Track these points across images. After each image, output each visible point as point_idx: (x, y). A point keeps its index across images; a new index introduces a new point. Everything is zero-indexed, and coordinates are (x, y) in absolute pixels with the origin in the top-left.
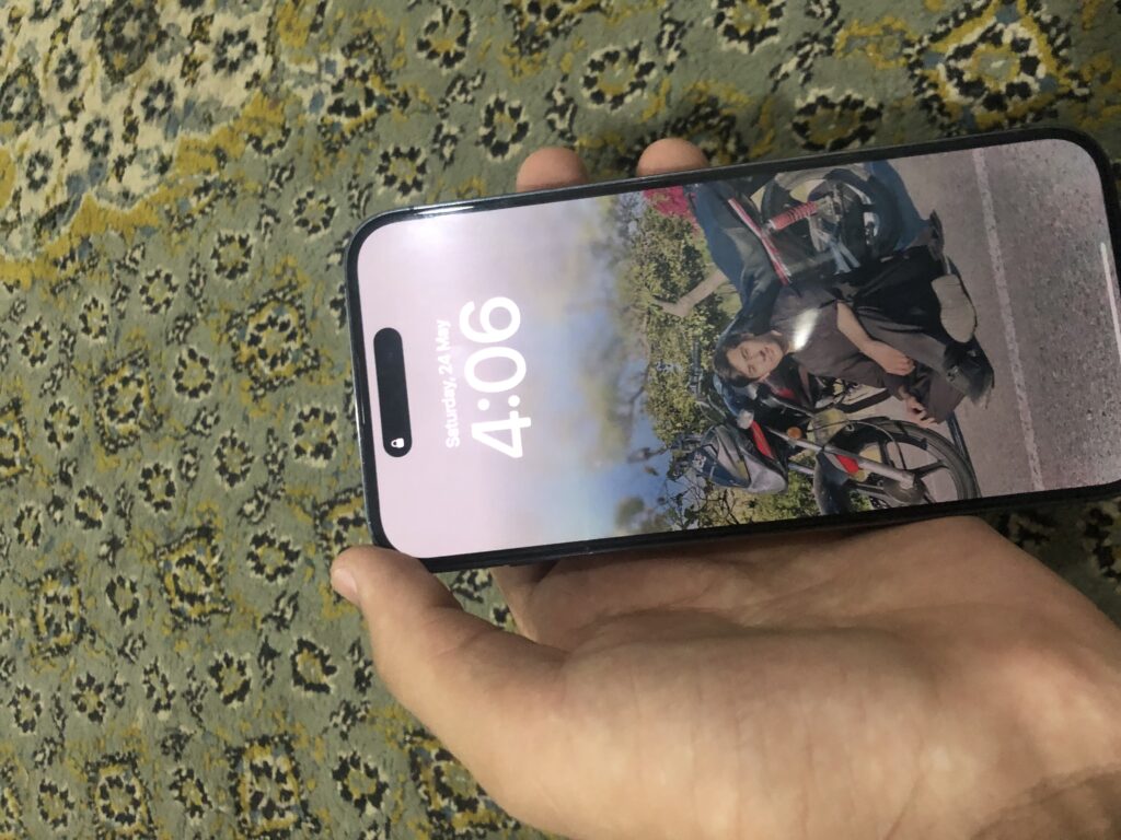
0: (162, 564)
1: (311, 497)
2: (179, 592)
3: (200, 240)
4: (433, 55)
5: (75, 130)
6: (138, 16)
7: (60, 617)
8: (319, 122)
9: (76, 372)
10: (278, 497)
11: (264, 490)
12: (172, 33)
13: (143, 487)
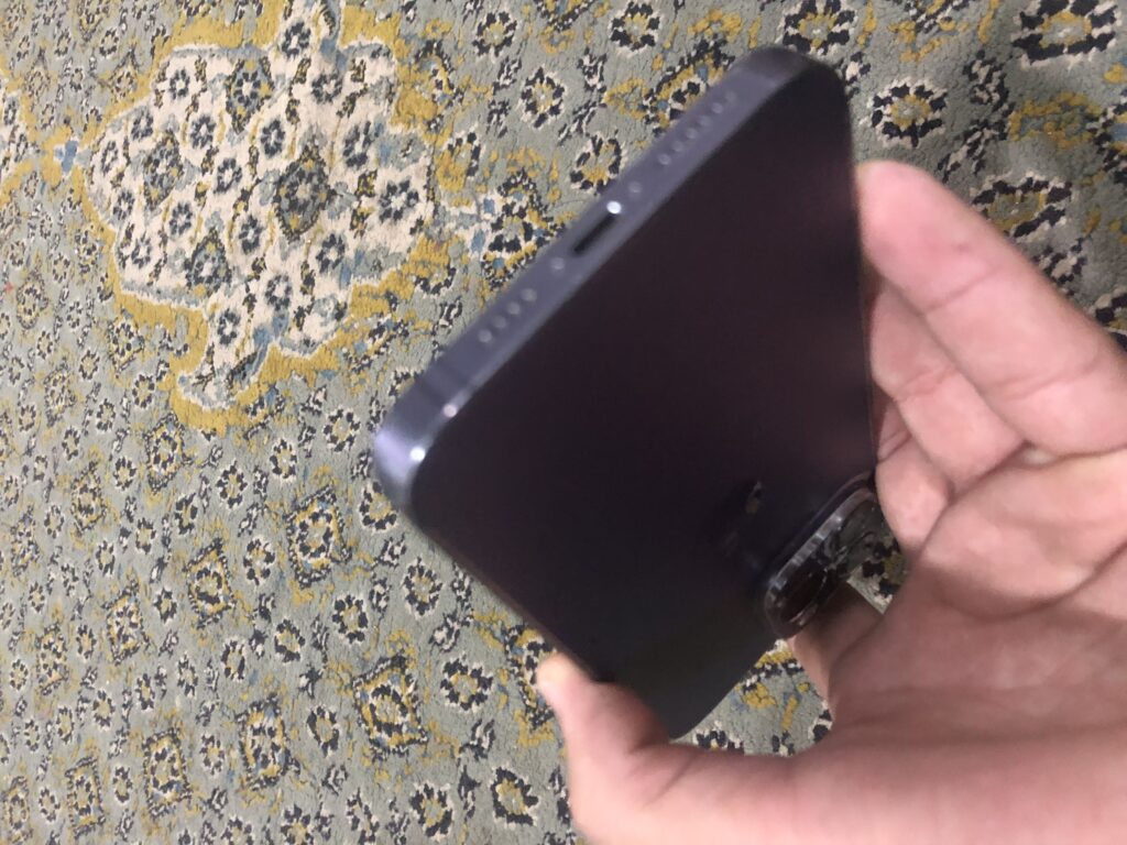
0: (358, 695)
1: (500, 623)
2: (376, 722)
3: (377, 380)
4: (586, 185)
5: (258, 288)
6: (310, 179)
7: (266, 749)
8: (482, 260)
9: (269, 512)
10: (468, 624)
11: (453, 617)
12: (340, 192)
13: (337, 618)
